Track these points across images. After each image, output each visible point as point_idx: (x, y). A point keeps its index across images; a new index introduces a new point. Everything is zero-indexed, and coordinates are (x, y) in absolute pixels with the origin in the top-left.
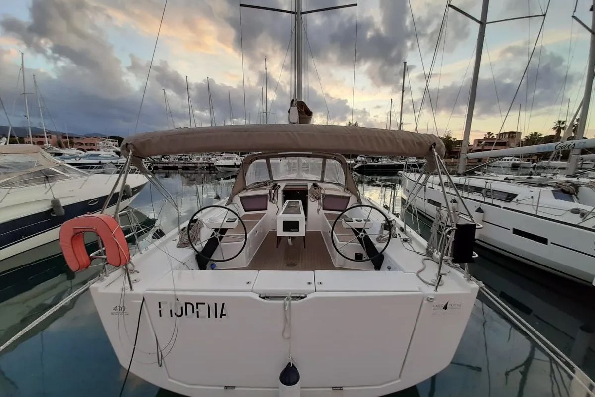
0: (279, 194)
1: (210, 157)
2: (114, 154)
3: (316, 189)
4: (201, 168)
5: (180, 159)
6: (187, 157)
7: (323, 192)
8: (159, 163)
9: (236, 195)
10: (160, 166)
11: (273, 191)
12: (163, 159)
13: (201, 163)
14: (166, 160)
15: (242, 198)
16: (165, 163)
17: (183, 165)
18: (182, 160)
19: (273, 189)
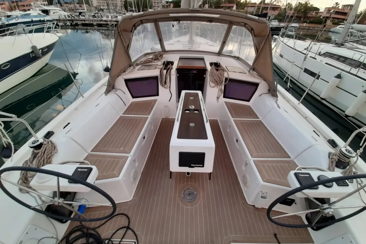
0: (172, 76)
1: (117, 15)
2: (40, 12)
3: (217, 70)
4: (111, 26)
5: (94, 16)
6: (99, 15)
7: (226, 75)
8: (78, 20)
9: (119, 77)
10: (79, 23)
11: (165, 71)
12: (80, 16)
13: (110, 21)
14: (83, 17)
15: (127, 81)
16: (82, 20)
17: (98, 22)
18: (96, 17)
19: (164, 69)
